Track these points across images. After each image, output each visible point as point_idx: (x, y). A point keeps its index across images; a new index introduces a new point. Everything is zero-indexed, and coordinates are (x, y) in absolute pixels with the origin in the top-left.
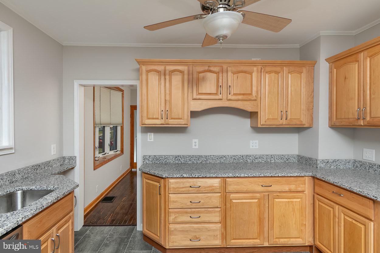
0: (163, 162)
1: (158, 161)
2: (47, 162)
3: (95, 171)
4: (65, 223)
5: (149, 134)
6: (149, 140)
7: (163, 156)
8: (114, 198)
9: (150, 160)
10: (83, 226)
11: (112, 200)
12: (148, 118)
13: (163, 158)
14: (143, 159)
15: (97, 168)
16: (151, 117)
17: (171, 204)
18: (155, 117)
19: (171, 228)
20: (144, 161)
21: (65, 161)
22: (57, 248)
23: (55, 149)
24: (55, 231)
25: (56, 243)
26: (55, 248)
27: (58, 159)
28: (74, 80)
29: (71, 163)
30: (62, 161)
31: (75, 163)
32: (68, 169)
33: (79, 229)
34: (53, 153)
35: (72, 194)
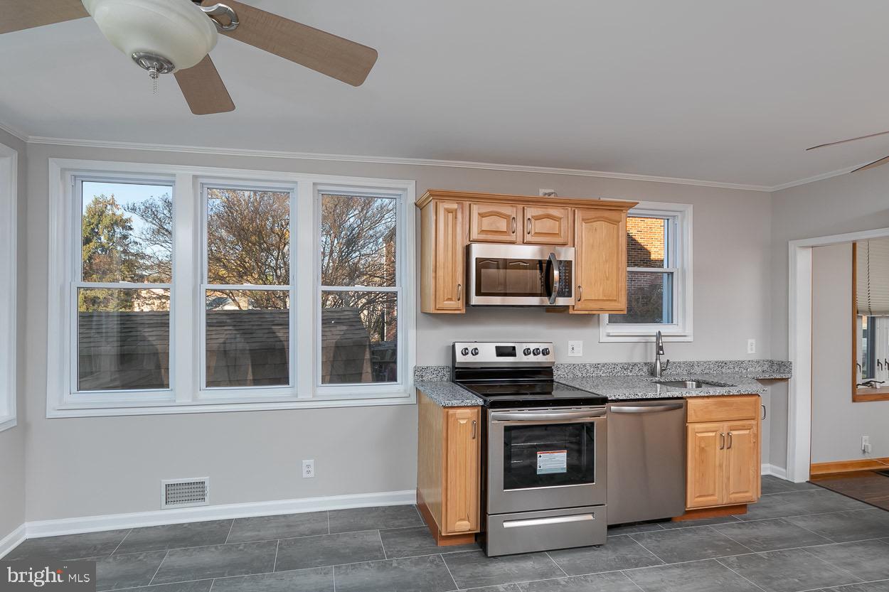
2: (739, 361)
3: (855, 403)
4: (741, 428)
10: (807, 481)
15: (861, 401)
21: (771, 366)
22: (728, 448)
23: (754, 347)
24: (725, 428)
25: (726, 442)
26: (725, 447)
27: (758, 362)
28: (790, 242)
29: (782, 371)
30: (767, 366)
31: (790, 372)
32: (772, 377)
33: (796, 481)
34: (750, 352)
35: (753, 398)
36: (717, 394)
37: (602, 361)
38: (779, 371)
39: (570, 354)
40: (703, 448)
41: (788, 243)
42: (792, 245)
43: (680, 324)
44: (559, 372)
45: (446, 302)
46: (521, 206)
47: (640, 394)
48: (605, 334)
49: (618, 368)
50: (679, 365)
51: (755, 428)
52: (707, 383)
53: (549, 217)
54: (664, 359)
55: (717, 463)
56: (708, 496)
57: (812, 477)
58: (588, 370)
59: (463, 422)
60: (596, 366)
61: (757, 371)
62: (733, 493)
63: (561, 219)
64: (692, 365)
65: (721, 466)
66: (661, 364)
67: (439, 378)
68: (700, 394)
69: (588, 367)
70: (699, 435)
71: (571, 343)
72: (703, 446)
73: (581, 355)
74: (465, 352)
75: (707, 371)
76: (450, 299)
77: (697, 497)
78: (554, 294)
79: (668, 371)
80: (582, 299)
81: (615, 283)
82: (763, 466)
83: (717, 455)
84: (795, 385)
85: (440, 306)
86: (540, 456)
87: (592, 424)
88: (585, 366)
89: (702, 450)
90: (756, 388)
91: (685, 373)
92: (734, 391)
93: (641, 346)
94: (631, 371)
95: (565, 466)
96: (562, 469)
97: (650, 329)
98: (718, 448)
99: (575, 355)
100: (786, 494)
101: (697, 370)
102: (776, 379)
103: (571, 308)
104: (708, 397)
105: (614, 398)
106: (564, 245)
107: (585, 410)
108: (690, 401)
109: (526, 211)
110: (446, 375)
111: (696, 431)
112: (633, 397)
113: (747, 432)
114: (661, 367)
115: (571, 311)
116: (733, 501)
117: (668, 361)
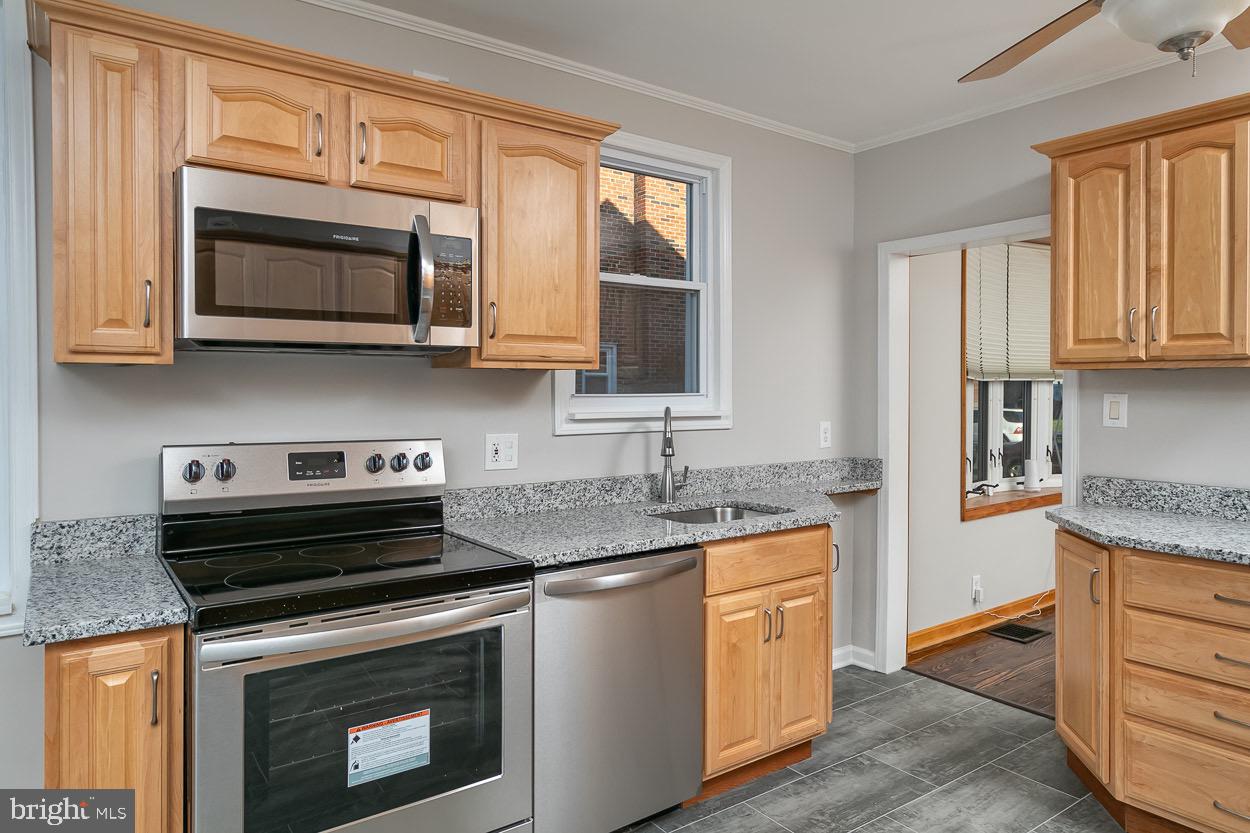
0: (1166, 506)
1: (1142, 500)
2: (806, 462)
3: (964, 523)
4: (799, 593)
5: (1108, 399)
6: (1107, 422)
7: (1165, 486)
8: (1037, 636)
9: (1111, 492)
10: (903, 668)
11: (1027, 637)
12: (1079, 340)
13: (1164, 493)
14: (1084, 488)
15: (972, 518)
16: (1089, 335)
17: (1134, 644)
18: (1103, 336)
19: (1131, 731)
20: (1085, 493)
21: (854, 469)
22: (778, 637)
23: (829, 435)
24: (773, 597)
25: (774, 625)
26: (773, 638)
27: (834, 462)
28: (879, 245)
29: (868, 477)
30: (847, 469)
31: (879, 478)
32: (854, 489)
33: (889, 670)
34: (823, 444)
35: (821, 532)
36: (759, 531)
37: (560, 476)
38: (864, 478)
39: (490, 465)
40: (734, 645)
41: (877, 247)
42: (883, 249)
43: (711, 394)
44: (463, 509)
45: (101, 331)
46: (340, 90)
47: (609, 547)
48: (565, 415)
49: (594, 491)
50: (706, 476)
51: (822, 591)
52: (751, 509)
53: (416, 127)
54: (678, 466)
55: (760, 673)
56: (743, 741)
57: (911, 657)
58: (529, 499)
59: (112, 682)
60: (547, 489)
61: (833, 480)
62: (787, 725)
63: (446, 137)
64: (730, 474)
65: (766, 675)
66: (672, 474)
67: (118, 550)
68: (728, 535)
69: (530, 492)
70: (728, 619)
71: (492, 439)
72: (734, 641)
73: (514, 464)
74: (194, 473)
75: (755, 485)
76: (120, 323)
77: (726, 748)
78: (423, 318)
79: (689, 490)
80: (501, 334)
81: (573, 302)
82: (836, 652)
83: (759, 653)
84: (886, 502)
85: (83, 341)
86: (357, 739)
87: (497, 631)
88: (522, 489)
89: (734, 649)
90: (825, 510)
91: (718, 490)
92: (787, 522)
93: (636, 441)
94: (619, 495)
95: (427, 750)
96: (418, 757)
97: (650, 405)
98: (761, 639)
99: (503, 464)
100: (874, 700)
101: (739, 482)
102: (859, 492)
103: (474, 353)
104: (744, 538)
105: (552, 561)
106: (457, 201)
107: (482, 598)
108: (710, 550)
109: (353, 103)
110: (145, 539)
111: (722, 610)
112: (594, 555)
113: (809, 600)
114: (673, 483)
115: (475, 363)
116: (787, 741)
117: (687, 468)
